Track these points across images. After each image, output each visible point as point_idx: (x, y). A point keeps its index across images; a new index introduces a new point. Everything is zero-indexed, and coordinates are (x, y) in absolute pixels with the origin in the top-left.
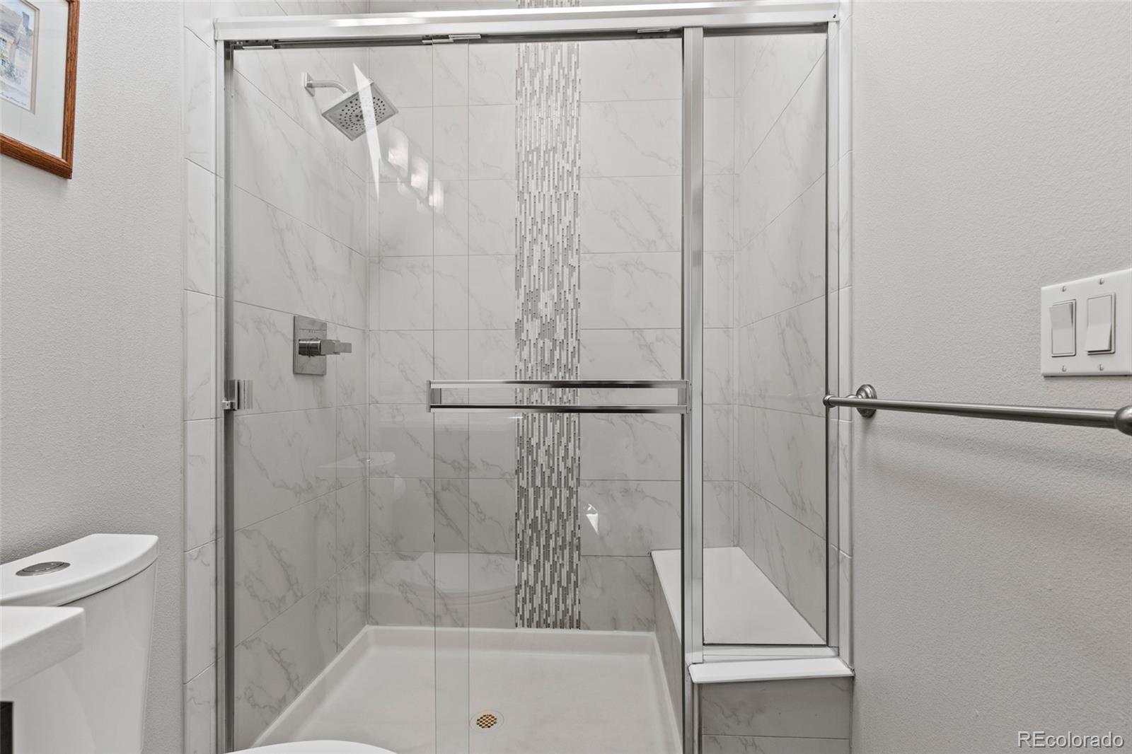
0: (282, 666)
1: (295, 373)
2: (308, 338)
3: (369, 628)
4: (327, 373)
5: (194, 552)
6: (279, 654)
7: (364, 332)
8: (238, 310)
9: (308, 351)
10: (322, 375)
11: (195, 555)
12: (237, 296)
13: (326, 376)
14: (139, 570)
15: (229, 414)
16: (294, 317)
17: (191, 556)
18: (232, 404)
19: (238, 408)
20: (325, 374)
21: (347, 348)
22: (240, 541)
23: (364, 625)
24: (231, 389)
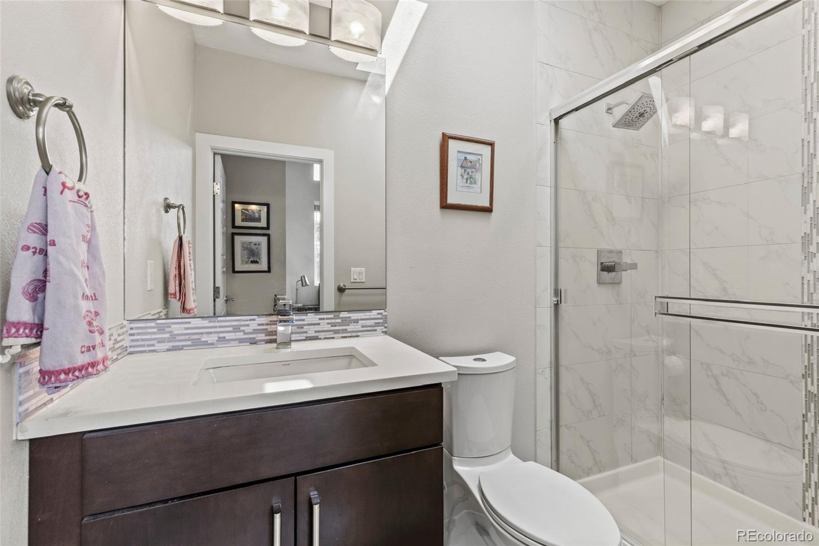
0: (590, 449)
1: (599, 283)
2: (607, 261)
3: (660, 458)
4: (623, 282)
5: (540, 371)
6: (587, 442)
7: (657, 252)
8: (562, 251)
9: (607, 268)
10: (619, 283)
11: (541, 372)
12: (561, 244)
13: (621, 284)
14: (504, 370)
15: (557, 306)
16: (598, 250)
17: (538, 371)
18: (558, 300)
19: (560, 303)
20: (621, 282)
21: (634, 266)
22: (563, 372)
23: (657, 455)
24: (557, 292)
